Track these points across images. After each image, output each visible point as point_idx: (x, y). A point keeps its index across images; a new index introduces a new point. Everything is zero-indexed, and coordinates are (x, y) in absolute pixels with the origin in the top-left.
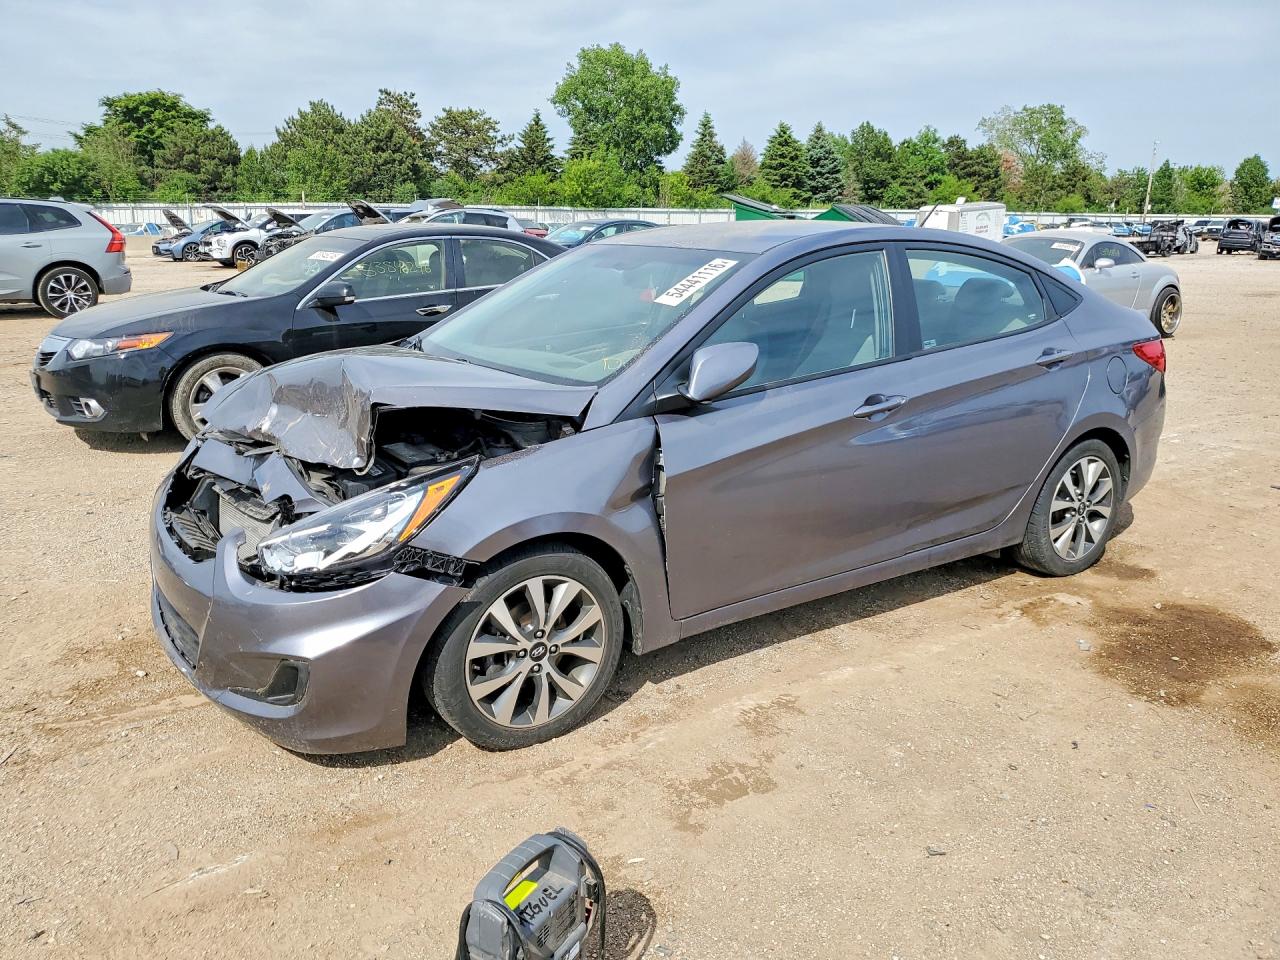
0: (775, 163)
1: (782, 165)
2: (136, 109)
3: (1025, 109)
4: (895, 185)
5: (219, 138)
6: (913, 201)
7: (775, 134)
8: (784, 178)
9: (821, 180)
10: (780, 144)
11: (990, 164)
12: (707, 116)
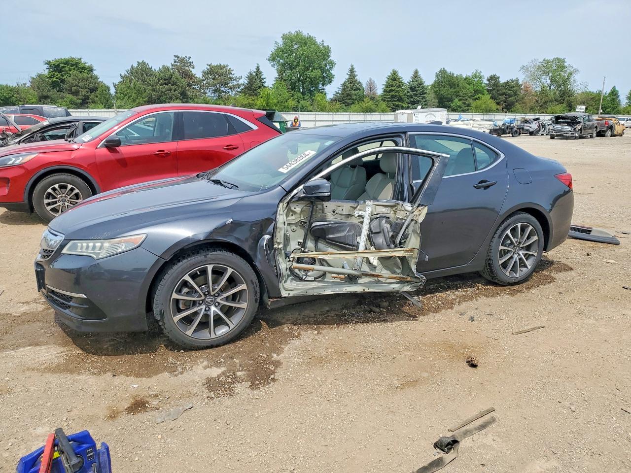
0: (388, 89)
1: (392, 90)
2: (58, 65)
3: (544, 60)
4: (456, 100)
5: (90, 79)
6: (465, 108)
7: (390, 74)
8: (393, 97)
9: (415, 97)
10: (392, 80)
11: (512, 89)
12: (352, 66)
